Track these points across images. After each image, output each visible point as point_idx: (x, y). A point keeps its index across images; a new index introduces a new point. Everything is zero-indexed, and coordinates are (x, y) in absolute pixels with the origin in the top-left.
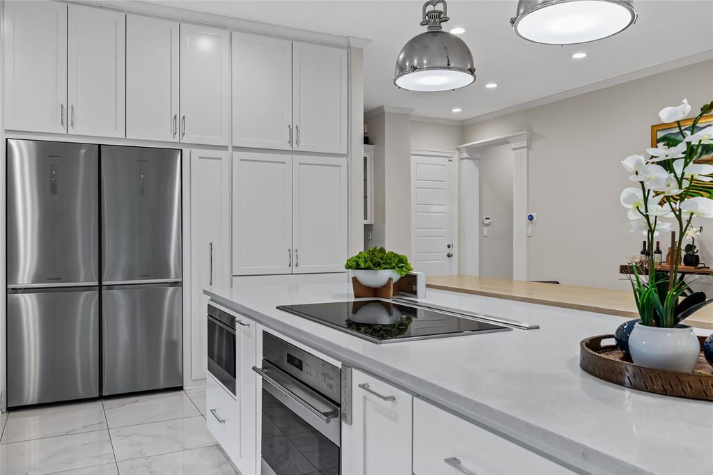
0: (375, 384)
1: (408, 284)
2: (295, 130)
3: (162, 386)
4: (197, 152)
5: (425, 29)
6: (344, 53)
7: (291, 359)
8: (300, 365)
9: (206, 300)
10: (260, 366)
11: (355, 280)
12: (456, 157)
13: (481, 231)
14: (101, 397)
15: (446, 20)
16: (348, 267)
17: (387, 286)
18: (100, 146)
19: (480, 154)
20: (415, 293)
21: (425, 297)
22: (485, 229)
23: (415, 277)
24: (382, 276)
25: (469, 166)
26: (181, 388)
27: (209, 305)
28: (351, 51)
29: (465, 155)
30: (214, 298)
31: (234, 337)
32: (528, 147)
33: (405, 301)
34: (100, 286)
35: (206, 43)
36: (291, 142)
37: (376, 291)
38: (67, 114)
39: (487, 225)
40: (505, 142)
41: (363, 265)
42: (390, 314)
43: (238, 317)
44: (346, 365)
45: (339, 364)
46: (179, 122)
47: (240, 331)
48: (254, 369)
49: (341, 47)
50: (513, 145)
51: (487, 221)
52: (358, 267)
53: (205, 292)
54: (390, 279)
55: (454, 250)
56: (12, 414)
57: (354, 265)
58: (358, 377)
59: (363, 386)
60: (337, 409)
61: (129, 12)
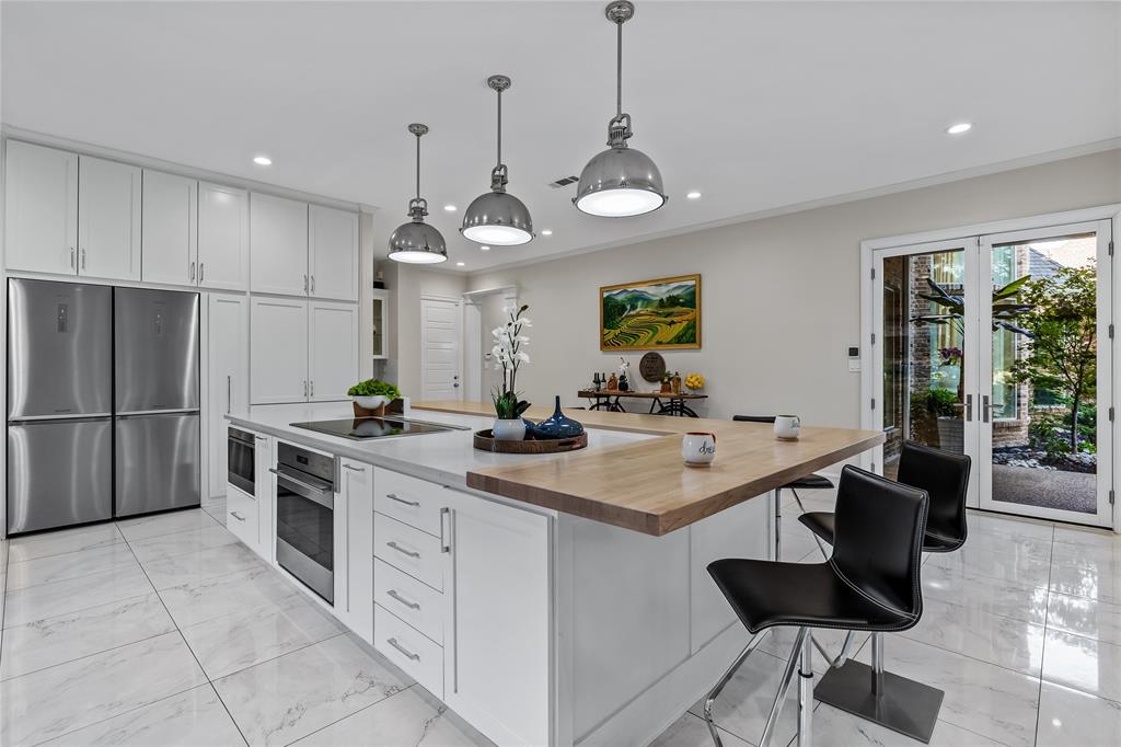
0: (353, 463)
1: (397, 406)
2: (310, 280)
3: (173, 507)
4: (214, 297)
5: (411, 219)
6: (356, 217)
7: (299, 459)
8: (306, 462)
9: (227, 424)
10: (275, 468)
11: (355, 403)
12: (462, 302)
13: (483, 365)
14: (114, 519)
15: (427, 214)
16: (350, 394)
17: (380, 407)
18: (113, 288)
19: (482, 301)
20: (402, 412)
21: (409, 415)
22: (487, 364)
23: (402, 400)
24: (376, 401)
25: (473, 311)
26: (198, 506)
27: (230, 428)
28: (362, 216)
29: (470, 301)
30: (234, 421)
31: (252, 451)
32: (518, 298)
33: (394, 418)
34: (113, 417)
35: (223, 197)
36: (306, 289)
37: (372, 412)
38: (77, 258)
39: (488, 360)
40: (499, 292)
41: (361, 393)
42: (383, 428)
43: (257, 434)
44: (338, 455)
45: (331, 456)
46: (197, 270)
47: (258, 444)
48: (271, 470)
49: (353, 211)
50: (506, 296)
51: (488, 357)
52: (357, 394)
53: (226, 417)
54: (383, 403)
55: (460, 381)
56: (11, 541)
57: (354, 392)
58: (344, 461)
59: (346, 466)
60: (330, 485)
61: (147, 168)
